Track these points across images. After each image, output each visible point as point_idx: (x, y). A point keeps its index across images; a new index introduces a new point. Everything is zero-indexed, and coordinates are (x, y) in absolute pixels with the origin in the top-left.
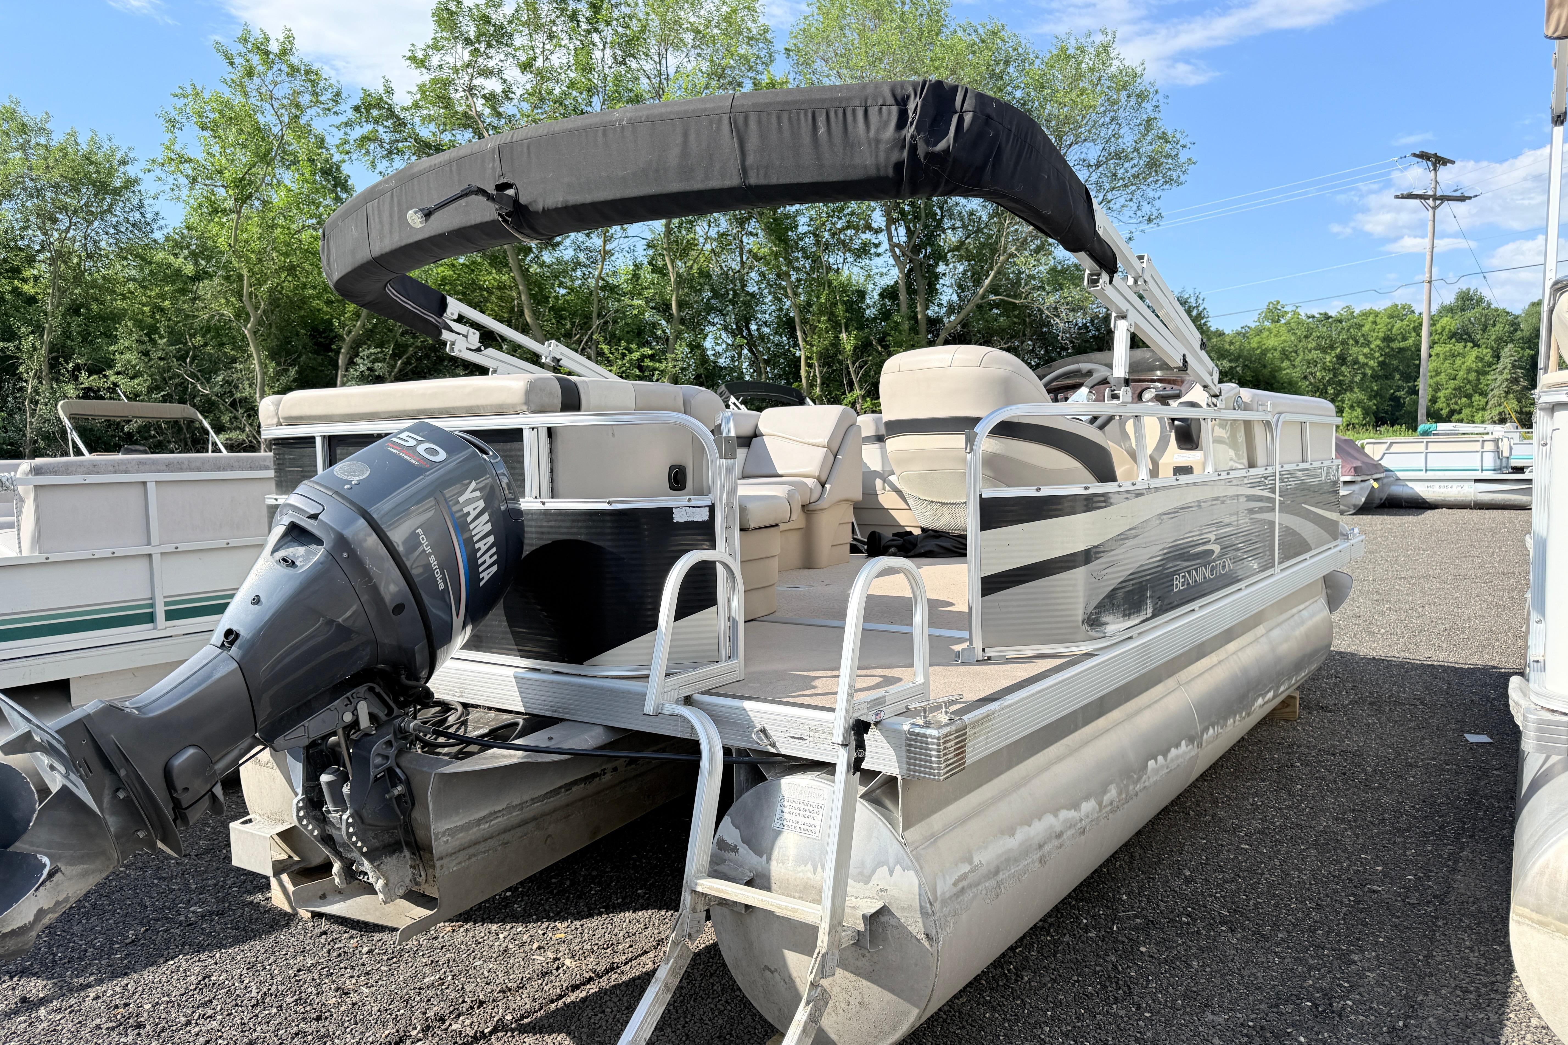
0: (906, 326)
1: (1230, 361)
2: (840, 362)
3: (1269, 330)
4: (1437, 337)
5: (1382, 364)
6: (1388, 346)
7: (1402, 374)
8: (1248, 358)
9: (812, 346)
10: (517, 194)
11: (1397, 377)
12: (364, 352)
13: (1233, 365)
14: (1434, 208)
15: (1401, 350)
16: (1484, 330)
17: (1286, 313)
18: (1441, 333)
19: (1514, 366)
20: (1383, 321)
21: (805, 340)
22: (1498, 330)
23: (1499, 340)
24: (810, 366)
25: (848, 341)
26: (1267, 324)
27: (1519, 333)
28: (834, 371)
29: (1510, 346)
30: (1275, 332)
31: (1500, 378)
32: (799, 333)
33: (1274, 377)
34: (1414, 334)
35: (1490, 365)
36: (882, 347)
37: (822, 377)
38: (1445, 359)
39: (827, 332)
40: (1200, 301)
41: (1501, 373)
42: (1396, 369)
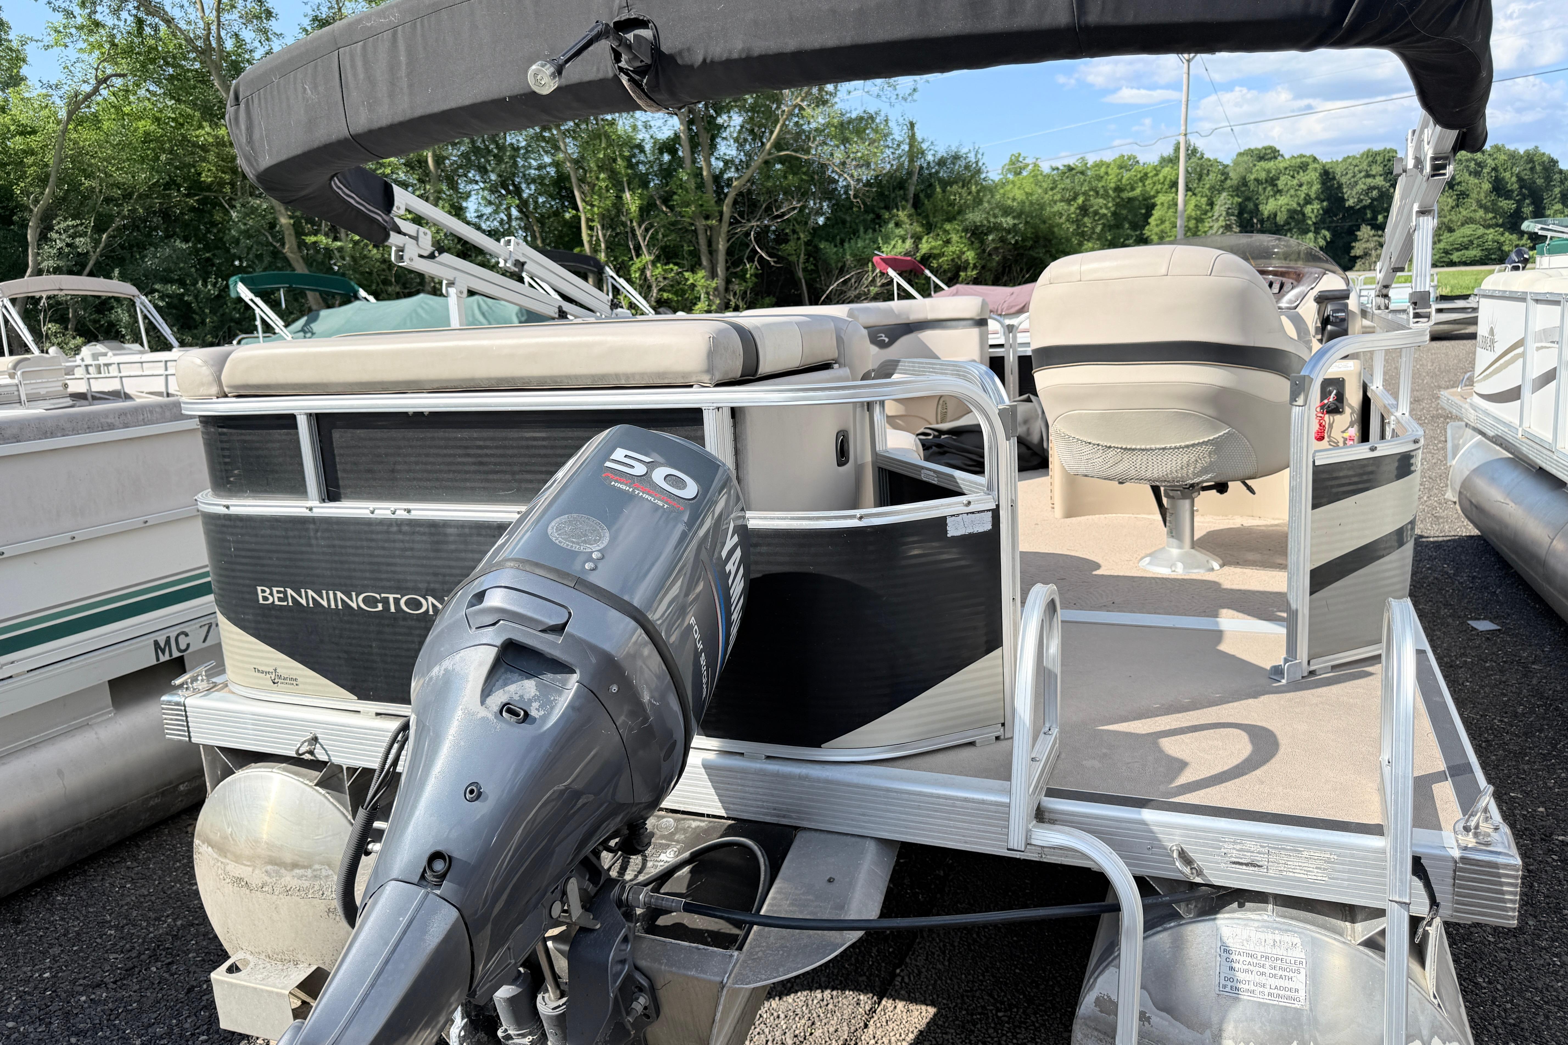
0: (692, 185)
1: (1014, 218)
2: (624, 224)
3: (1013, 182)
4: (1160, 187)
5: (1114, 214)
6: (1119, 196)
7: (1130, 223)
8: (1029, 214)
9: (592, 206)
10: (656, 37)
11: (1127, 226)
12: (61, 224)
13: (1016, 221)
14: (1189, 61)
15: (1130, 200)
16: (1200, 179)
17: (1027, 165)
18: (1163, 183)
19: (1228, 214)
20: (1113, 171)
21: (583, 200)
22: (1212, 179)
23: (1212, 188)
24: (591, 228)
25: (632, 201)
26: (1011, 177)
27: (1229, 181)
28: (617, 234)
29: (1224, 194)
30: (1018, 184)
31: (1216, 225)
32: (577, 193)
33: (1053, 233)
34: (1140, 184)
35: (1206, 213)
36: (667, 207)
37: (606, 242)
38: (1169, 208)
39: (608, 191)
40: (979, 156)
41: (1217, 220)
42: (1126, 218)
